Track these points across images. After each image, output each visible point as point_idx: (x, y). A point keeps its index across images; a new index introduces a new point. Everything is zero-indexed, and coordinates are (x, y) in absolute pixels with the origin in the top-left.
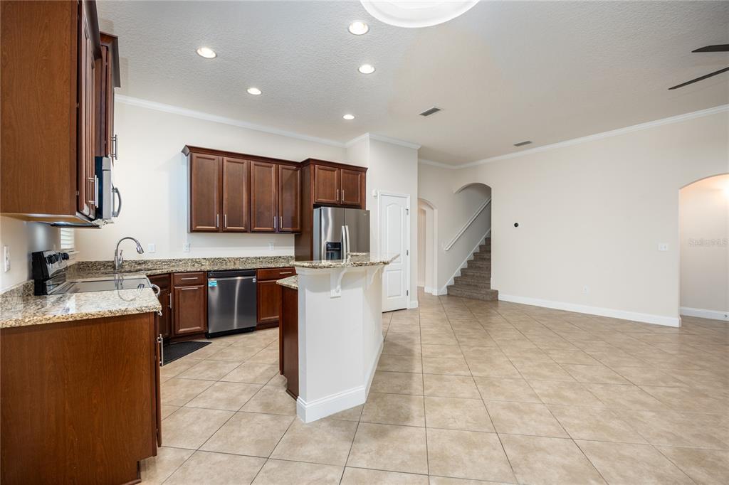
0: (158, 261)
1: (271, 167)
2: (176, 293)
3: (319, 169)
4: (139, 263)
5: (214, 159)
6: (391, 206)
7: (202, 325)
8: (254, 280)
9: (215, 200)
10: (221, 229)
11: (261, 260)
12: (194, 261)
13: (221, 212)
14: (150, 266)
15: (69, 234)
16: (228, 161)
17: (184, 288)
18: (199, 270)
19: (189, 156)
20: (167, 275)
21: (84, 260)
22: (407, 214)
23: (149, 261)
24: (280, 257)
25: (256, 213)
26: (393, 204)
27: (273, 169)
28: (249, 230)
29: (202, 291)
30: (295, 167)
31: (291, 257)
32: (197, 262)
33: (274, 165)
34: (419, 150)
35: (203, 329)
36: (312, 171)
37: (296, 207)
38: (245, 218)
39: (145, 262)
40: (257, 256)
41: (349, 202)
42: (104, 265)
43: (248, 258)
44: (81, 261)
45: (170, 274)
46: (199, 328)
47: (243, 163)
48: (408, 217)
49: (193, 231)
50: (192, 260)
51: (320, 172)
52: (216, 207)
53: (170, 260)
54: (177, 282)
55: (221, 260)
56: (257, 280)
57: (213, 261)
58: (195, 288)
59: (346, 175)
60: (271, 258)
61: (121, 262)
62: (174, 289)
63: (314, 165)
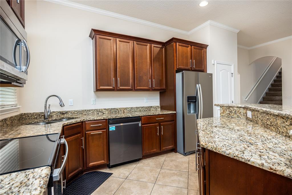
0: (75, 111)
1: (147, 46)
2: (87, 136)
3: (179, 45)
4: (62, 113)
5: (110, 40)
6: (223, 71)
7: (106, 159)
8: (140, 125)
9: (112, 68)
10: (116, 88)
11: (140, 109)
12: (99, 111)
13: (116, 76)
14: (69, 115)
15: (12, 94)
16: (120, 41)
17: (92, 133)
18: (102, 118)
19: (94, 39)
20: (80, 123)
21: (26, 112)
22: (232, 76)
23: (69, 111)
24: (151, 107)
25: (138, 76)
26: (223, 70)
27: (148, 47)
28: (134, 89)
29: (105, 134)
30: (161, 46)
31: (158, 107)
32: (100, 112)
33: (149, 44)
34: (238, 34)
35: (106, 162)
36: (175, 47)
37: (162, 73)
38: (131, 81)
39: (67, 113)
40: (138, 106)
41: (197, 69)
42: (39, 115)
43: (132, 108)
44: (24, 112)
45: (82, 122)
46: (103, 161)
47: (129, 43)
48: (233, 78)
49: (98, 90)
50: (97, 110)
51: (179, 48)
52: (112, 73)
53: (83, 111)
54: (88, 128)
55: (116, 110)
56: (142, 124)
57: (110, 111)
58: (100, 132)
59: (195, 50)
60: (146, 108)
61: (49, 113)
62: (86, 133)
63: (176, 42)
